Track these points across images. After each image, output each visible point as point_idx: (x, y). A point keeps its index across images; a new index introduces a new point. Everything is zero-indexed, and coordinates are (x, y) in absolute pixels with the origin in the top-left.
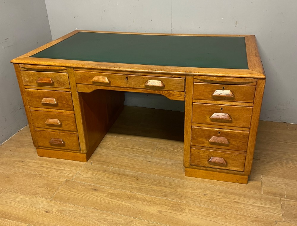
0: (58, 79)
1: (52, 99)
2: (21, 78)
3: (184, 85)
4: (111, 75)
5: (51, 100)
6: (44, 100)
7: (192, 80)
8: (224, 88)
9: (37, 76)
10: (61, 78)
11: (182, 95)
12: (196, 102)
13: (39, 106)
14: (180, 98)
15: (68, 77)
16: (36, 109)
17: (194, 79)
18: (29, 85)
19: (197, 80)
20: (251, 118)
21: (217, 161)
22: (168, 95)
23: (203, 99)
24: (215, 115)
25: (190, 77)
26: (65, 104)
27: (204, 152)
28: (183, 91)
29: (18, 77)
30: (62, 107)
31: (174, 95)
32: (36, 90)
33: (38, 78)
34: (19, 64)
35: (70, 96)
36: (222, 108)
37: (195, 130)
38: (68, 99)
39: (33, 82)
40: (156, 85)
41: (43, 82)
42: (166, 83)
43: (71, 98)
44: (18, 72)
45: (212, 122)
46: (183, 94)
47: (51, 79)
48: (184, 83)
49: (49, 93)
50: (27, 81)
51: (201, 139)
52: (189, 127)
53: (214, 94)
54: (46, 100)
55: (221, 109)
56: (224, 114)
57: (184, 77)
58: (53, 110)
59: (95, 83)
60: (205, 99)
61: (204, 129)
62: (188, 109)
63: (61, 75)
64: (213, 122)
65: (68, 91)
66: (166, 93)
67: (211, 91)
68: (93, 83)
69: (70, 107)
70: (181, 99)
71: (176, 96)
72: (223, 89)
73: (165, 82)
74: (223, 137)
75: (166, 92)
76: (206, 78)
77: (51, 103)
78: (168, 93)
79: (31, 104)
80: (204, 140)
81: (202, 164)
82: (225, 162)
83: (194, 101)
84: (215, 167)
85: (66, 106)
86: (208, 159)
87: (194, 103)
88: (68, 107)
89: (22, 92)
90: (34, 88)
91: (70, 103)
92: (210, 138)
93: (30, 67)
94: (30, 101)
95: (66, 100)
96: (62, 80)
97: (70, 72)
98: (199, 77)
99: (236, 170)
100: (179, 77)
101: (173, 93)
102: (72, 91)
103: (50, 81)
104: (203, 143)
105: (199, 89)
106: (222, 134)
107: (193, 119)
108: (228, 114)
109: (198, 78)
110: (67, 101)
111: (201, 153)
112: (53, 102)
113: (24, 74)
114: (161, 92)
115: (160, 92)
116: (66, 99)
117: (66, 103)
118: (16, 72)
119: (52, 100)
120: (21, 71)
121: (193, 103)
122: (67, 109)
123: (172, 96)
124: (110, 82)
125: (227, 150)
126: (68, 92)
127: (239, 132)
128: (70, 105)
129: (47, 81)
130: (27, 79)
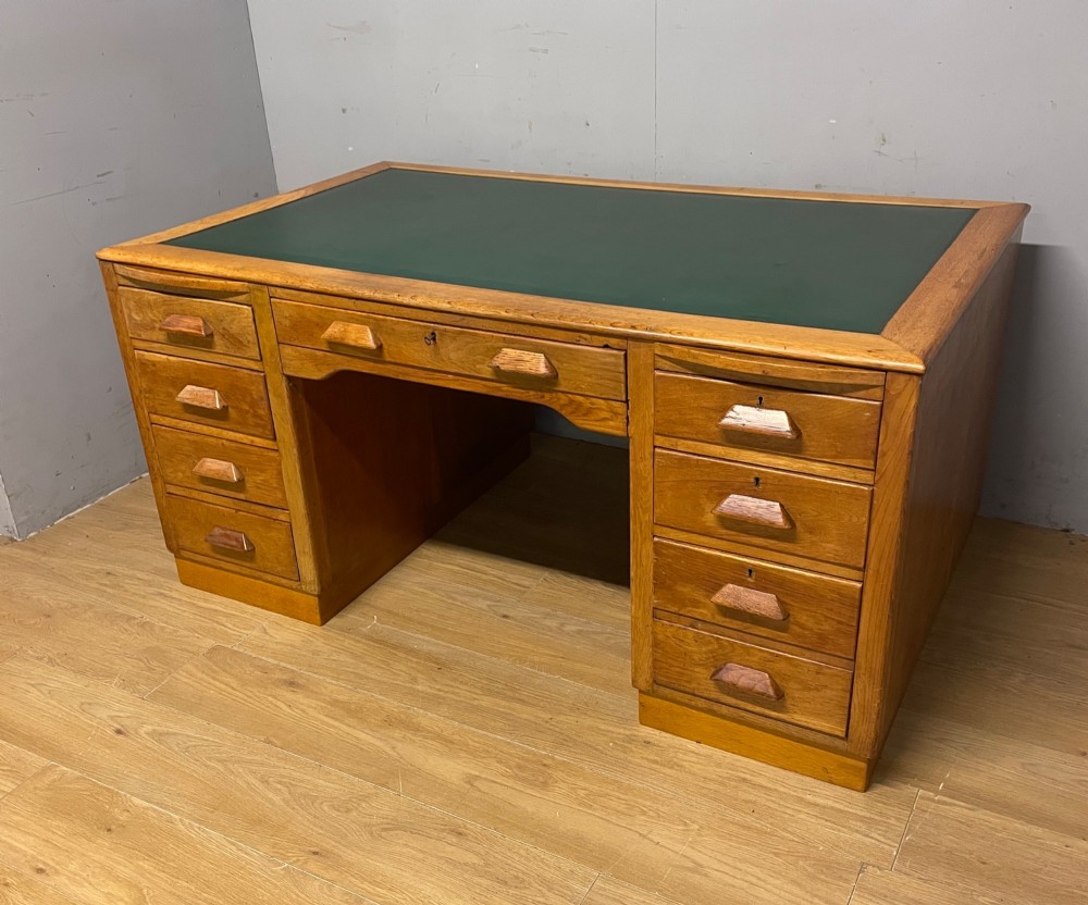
0: (225, 324)
1: (210, 392)
2: (122, 311)
3: (622, 377)
4: (383, 320)
5: (206, 394)
6: (189, 393)
7: (651, 361)
8: (761, 399)
9: (163, 308)
10: (233, 321)
11: (616, 414)
12: (667, 445)
13: (173, 411)
14: (611, 423)
15: (254, 320)
16: (166, 421)
17: (657, 359)
18: (143, 337)
19: (664, 361)
20: (865, 529)
21: (743, 682)
22: (570, 409)
23: (690, 436)
24: (732, 504)
25: (643, 348)
26: (247, 412)
27: (698, 639)
28: (618, 398)
29: (114, 307)
30: (240, 424)
31: (589, 411)
32: (165, 357)
33: (168, 315)
34: (113, 262)
35: (262, 387)
36: (757, 479)
37: (665, 552)
38: (255, 397)
39: (154, 328)
40: (525, 368)
41: (180, 329)
42: (562, 363)
43: (263, 394)
44: (112, 291)
45: (724, 531)
46: (620, 411)
47: (204, 322)
48: (622, 369)
49: (200, 368)
50: (138, 325)
51: (686, 590)
52: (645, 539)
53: (726, 421)
54: (191, 393)
55: (752, 480)
56: (764, 503)
57: (622, 343)
58: (215, 431)
59: (336, 346)
60: (695, 437)
61: (697, 552)
62: (640, 466)
63: (231, 312)
64: (727, 528)
65: (256, 368)
66: (562, 402)
67: (715, 410)
68: (330, 347)
69: (264, 427)
70: (613, 427)
71: (597, 418)
72: (760, 404)
73: (558, 361)
74: (765, 590)
75: (564, 399)
76: (694, 357)
77: (204, 405)
78: (571, 402)
79: (152, 404)
80: (699, 595)
81: (694, 685)
82: (771, 692)
83: (660, 440)
84: (742, 704)
85: (251, 420)
86: (713, 670)
87: (657, 450)
88: (257, 425)
89: (127, 359)
90: (160, 348)
91: (263, 413)
92: (717, 587)
93: (142, 275)
94: (150, 391)
95: (248, 399)
96: (234, 329)
97: (260, 301)
98: (671, 350)
99: (819, 728)
100: (606, 346)
101: (587, 403)
102: (267, 369)
103: (200, 330)
104: (694, 607)
105: (675, 397)
106: (762, 581)
107: (657, 511)
108: (781, 505)
109: (668, 354)
110: (253, 405)
111: (689, 645)
112: (210, 401)
113: (128, 299)
114: (546, 399)
115: (543, 397)
116: (251, 395)
117: (252, 411)
118: (107, 289)
119: (208, 397)
120: (120, 288)
121: (655, 447)
122: (252, 432)
123: (585, 415)
124: (380, 347)
125: (784, 646)
126: (255, 373)
127: (823, 581)
128: (262, 420)
129: (189, 328)
130: (137, 318)
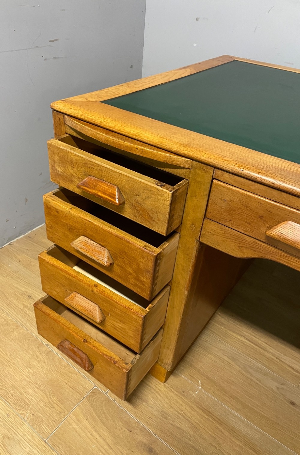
0: (139, 199)
1: (101, 249)
5: (97, 249)
6: (83, 244)
9: (83, 169)
10: (147, 198)
26: (130, 274)
30: (121, 277)
33: (86, 175)
38: (142, 267)
39: (71, 181)
41: (94, 191)
47: (119, 191)
49: (96, 230)
54: (85, 244)
63: (151, 190)
69: (142, 290)
85: (132, 280)
88: (136, 286)
91: (145, 280)
95: (135, 266)
96: (148, 204)
97: (199, 179)
103: (115, 199)
112: (100, 257)
113: (54, 153)
116: (138, 265)
117: (134, 274)
119: (99, 253)
128: (144, 285)
129: (104, 193)
130: (59, 170)
